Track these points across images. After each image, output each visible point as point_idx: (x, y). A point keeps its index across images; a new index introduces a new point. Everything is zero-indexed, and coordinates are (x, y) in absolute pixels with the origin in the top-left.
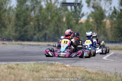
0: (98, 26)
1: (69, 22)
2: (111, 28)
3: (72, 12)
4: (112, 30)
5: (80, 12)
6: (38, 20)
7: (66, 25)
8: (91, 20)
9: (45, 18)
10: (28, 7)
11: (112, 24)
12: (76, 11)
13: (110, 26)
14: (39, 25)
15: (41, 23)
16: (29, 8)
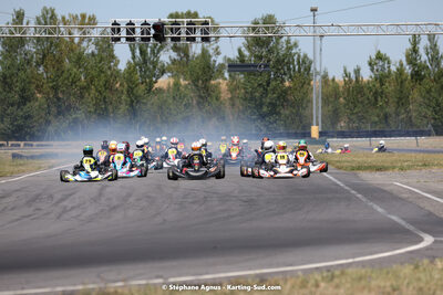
0: (200, 97)
1: (132, 89)
2: (231, 99)
3: (136, 64)
4: (233, 105)
5: (155, 64)
6: (55, 88)
7: (124, 97)
8: (183, 82)
9: (73, 82)
10: (29, 57)
11: (232, 89)
12: (145, 62)
13: (229, 96)
14: (59, 99)
15: (60, 95)
16: (32, 57)
